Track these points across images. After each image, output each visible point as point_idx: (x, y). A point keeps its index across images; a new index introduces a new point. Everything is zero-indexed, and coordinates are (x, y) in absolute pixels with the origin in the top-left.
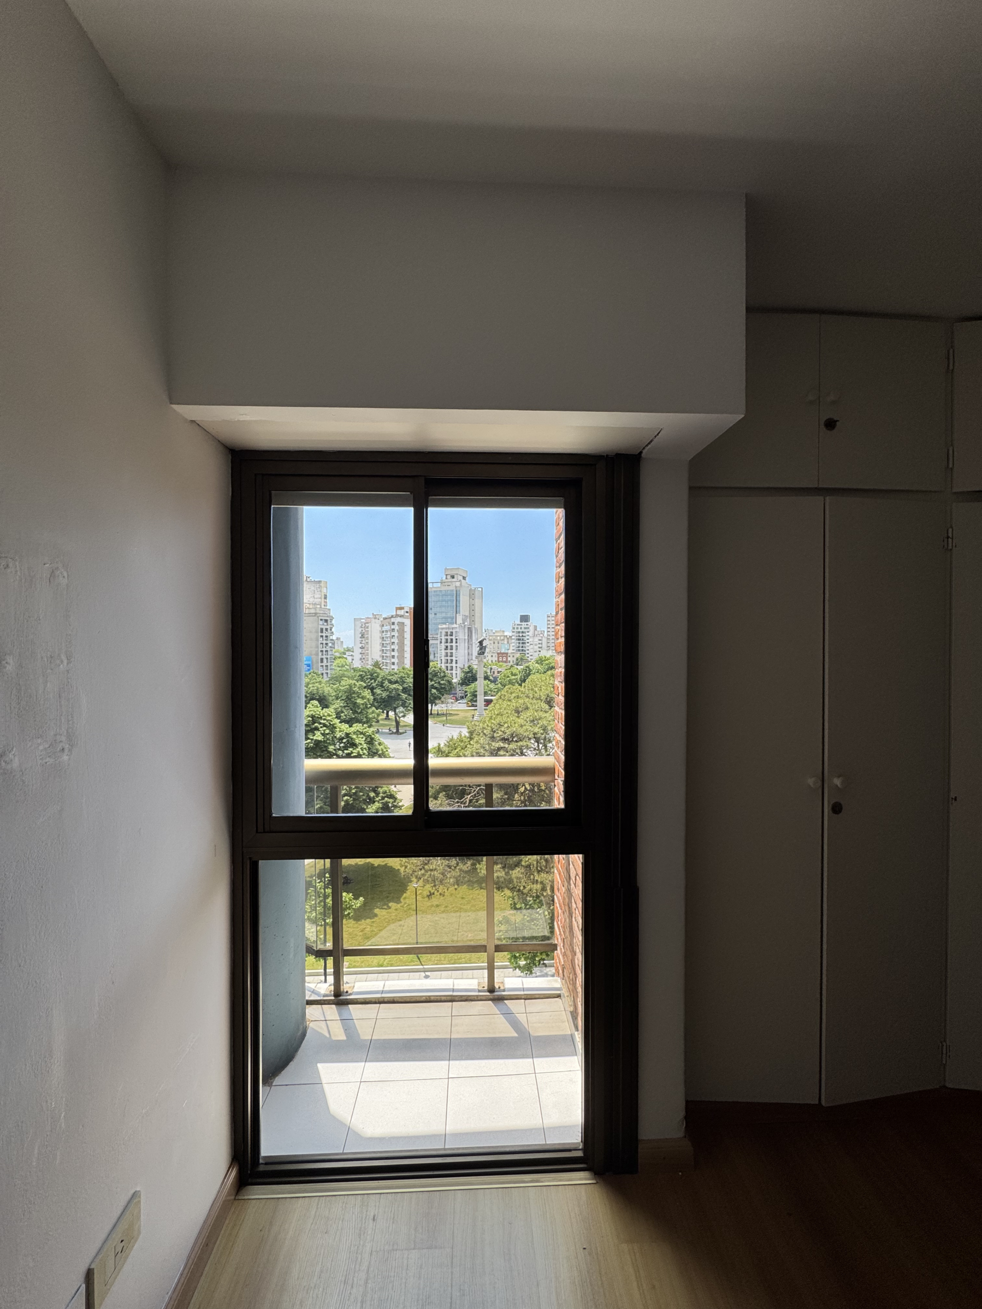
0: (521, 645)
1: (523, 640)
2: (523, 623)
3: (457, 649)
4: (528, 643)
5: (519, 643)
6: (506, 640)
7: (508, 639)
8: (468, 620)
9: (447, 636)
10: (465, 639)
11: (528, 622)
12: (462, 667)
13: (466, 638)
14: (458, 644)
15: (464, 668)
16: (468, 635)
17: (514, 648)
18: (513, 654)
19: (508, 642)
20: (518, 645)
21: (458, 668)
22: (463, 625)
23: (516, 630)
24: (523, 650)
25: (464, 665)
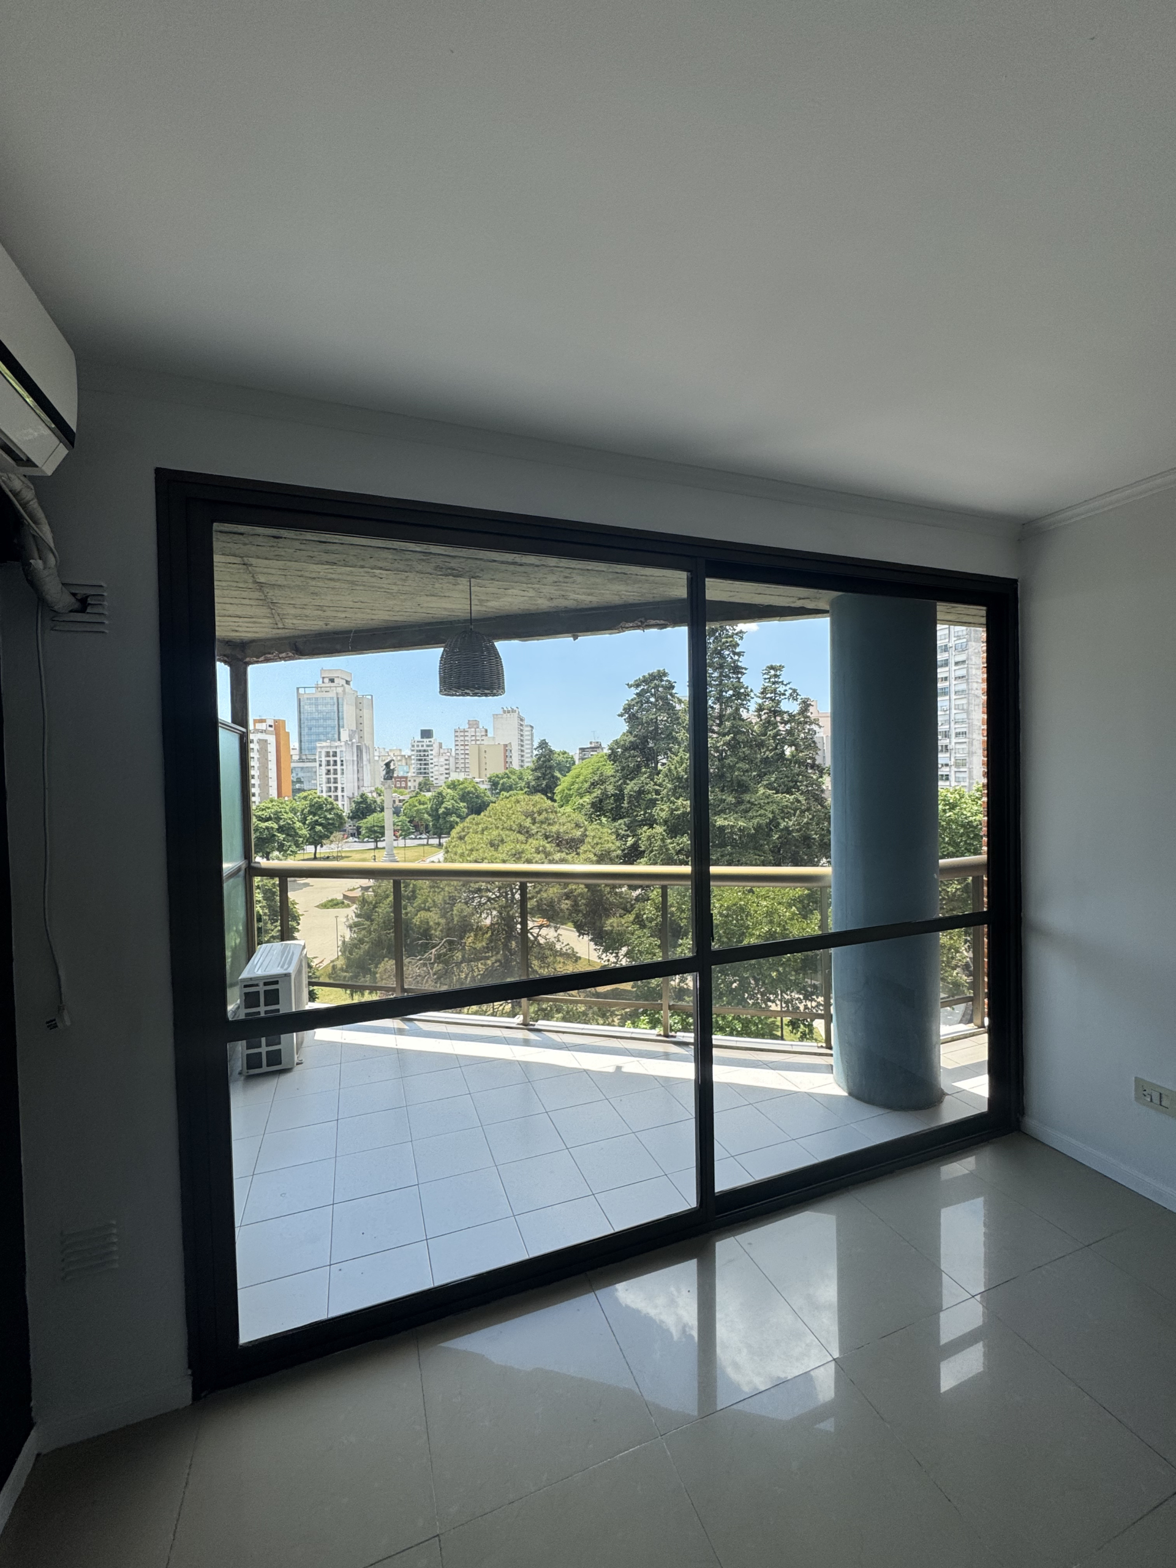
0: (423, 767)
1: (425, 760)
2: (425, 740)
3: (343, 773)
4: (432, 763)
5: (421, 764)
6: (404, 761)
7: (406, 759)
8: (357, 736)
9: (329, 756)
10: (353, 761)
11: (430, 738)
12: (351, 796)
13: (355, 759)
14: (344, 767)
15: (353, 797)
16: (357, 755)
17: (414, 771)
18: (415, 778)
19: (407, 764)
20: (419, 766)
21: (345, 798)
22: (350, 743)
23: (416, 748)
24: (425, 773)
25: (353, 794)
